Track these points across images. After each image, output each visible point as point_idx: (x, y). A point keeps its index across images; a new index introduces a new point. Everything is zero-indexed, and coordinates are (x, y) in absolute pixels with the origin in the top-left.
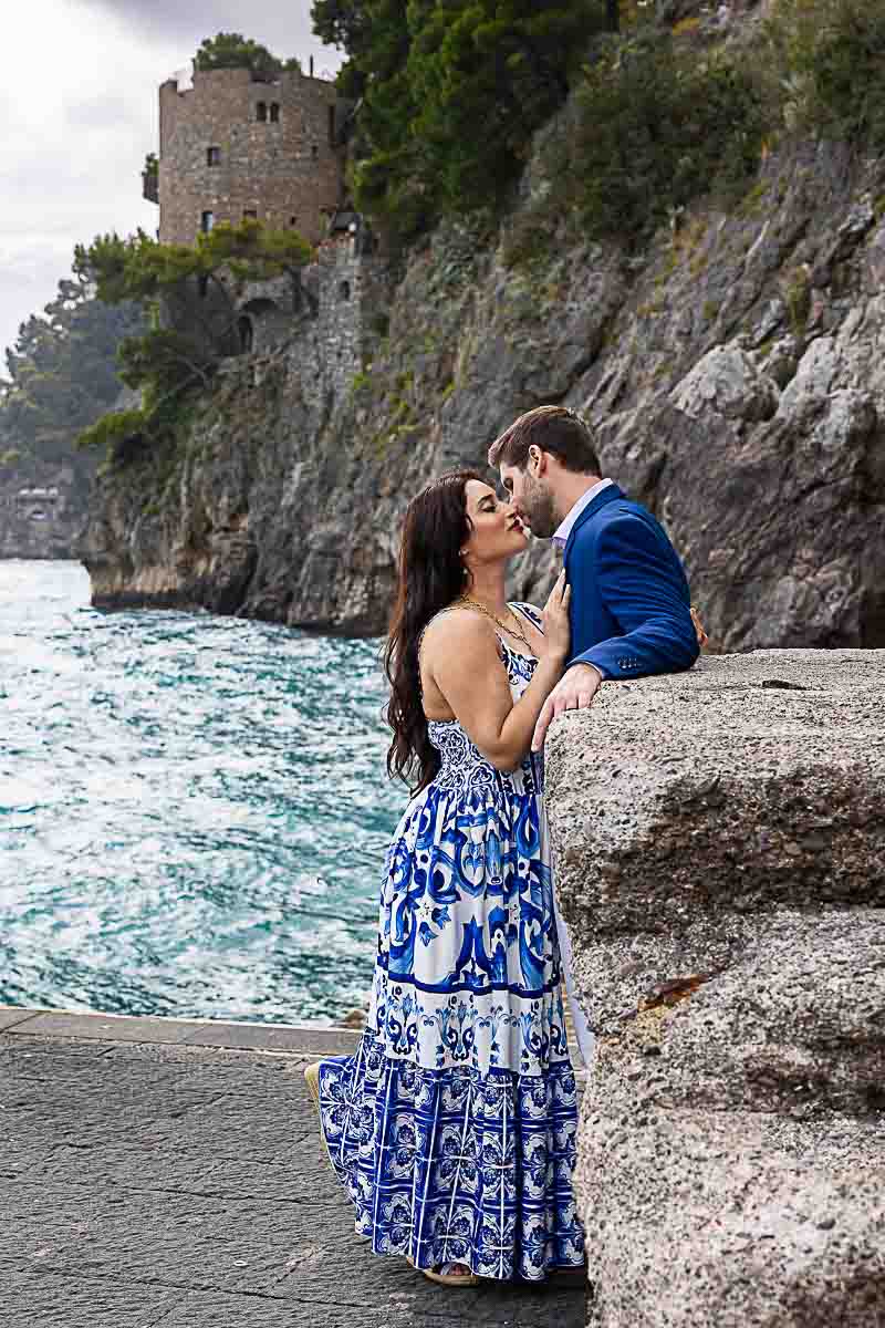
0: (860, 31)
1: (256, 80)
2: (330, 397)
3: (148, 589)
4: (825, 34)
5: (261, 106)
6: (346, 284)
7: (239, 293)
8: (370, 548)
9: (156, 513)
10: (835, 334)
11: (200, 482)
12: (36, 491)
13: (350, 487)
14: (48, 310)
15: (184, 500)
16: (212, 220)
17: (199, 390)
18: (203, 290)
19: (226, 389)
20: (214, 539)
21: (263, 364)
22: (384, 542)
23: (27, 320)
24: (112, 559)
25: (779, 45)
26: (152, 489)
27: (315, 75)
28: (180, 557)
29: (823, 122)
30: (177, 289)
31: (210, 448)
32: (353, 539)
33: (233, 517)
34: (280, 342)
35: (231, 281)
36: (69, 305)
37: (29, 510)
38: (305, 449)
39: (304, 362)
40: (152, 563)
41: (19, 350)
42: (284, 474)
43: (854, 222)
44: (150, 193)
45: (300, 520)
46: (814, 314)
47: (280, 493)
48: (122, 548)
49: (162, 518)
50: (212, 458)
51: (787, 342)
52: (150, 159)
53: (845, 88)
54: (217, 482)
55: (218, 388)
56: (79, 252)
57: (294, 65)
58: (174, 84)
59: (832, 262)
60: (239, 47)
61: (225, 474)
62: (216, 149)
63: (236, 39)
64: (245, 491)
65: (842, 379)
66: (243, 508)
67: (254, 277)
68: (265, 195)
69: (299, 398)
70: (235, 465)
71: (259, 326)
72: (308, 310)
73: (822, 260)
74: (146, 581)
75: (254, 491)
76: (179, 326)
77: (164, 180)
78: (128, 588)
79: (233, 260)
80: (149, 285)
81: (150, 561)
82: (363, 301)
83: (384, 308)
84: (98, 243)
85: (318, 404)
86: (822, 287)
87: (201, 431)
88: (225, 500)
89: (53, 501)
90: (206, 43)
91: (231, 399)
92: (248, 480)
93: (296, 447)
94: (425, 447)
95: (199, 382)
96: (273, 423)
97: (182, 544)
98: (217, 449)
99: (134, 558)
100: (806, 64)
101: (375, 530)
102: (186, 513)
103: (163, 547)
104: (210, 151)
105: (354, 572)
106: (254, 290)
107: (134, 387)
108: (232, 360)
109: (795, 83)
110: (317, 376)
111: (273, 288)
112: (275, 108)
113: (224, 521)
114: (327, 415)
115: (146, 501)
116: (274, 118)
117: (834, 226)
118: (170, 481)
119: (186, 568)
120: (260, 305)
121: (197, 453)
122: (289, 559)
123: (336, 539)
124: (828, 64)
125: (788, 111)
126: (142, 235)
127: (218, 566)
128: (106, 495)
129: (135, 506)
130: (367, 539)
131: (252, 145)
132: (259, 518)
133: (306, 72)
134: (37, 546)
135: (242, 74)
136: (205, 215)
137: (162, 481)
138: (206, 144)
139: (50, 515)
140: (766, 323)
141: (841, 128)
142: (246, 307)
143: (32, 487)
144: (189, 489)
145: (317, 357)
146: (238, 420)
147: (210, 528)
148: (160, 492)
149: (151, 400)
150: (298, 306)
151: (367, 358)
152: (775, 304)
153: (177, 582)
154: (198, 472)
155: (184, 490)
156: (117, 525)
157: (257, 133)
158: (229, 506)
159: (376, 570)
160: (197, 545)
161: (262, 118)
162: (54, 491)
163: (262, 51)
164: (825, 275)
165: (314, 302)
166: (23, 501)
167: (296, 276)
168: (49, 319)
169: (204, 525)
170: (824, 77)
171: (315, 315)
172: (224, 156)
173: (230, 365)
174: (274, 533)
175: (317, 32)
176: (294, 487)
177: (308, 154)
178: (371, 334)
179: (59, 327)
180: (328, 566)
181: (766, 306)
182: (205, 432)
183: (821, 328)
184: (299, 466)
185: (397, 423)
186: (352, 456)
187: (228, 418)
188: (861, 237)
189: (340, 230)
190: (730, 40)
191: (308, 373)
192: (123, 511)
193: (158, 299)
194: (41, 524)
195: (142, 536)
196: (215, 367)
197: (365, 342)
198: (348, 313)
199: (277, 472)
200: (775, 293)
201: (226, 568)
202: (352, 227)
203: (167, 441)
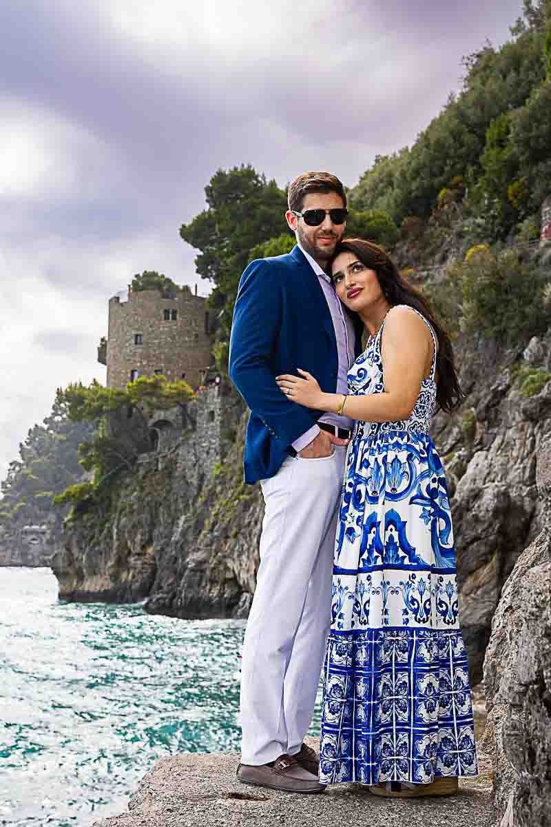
0: (502, 278)
1: (164, 297)
2: (202, 477)
3: (92, 590)
4: (482, 280)
5: (166, 312)
6: (212, 413)
7: (151, 417)
8: (222, 568)
9: (98, 544)
10: (488, 450)
11: (125, 526)
12: (34, 527)
13: (211, 531)
14: (45, 421)
15: (115, 537)
16: (136, 374)
17: (125, 472)
18: (130, 415)
19: (142, 472)
20: (132, 560)
21: (163, 457)
22: (230, 564)
23: (32, 427)
24: (71, 571)
25: (456, 285)
26: (97, 530)
27: (198, 295)
28: (111, 571)
29: (481, 327)
30: (115, 414)
31: (131, 506)
32: (213, 562)
33: (143, 547)
34: (174, 445)
35: (146, 410)
36: (58, 419)
37: (30, 537)
38: (187, 506)
39: (186, 457)
40: (95, 574)
41: (28, 444)
42: (174, 522)
43: (499, 385)
44: (102, 359)
45: (182, 550)
46: (478, 437)
47: (171, 533)
48: (77, 565)
49: (102, 546)
50: (132, 512)
51: (463, 452)
52: (103, 340)
53: (493, 310)
54: (134, 526)
55: (138, 471)
56: (59, 393)
57: (186, 289)
58: (117, 299)
59: (488, 408)
60: (156, 279)
61: (139, 522)
62: (140, 335)
63: (155, 274)
64: (151, 532)
65: (492, 476)
66: (149, 542)
67: (159, 408)
68: (168, 361)
69: (184, 477)
70: (145, 516)
71: (162, 435)
72: (190, 427)
73: (482, 406)
74: (91, 585)
75: (156, 532)
76: (116, 436)
77: (110, 352)
78: (80, 588)
79: (148, 398)
80: (99, 412)
81: (94, 572)
82: (222, 422)
83: (234, 426)
84: (70, 387)
85: (195, 481)
86: (482, 421)
87: (127, 496)
88: (139, 537)
89: (44, 533)
90: (137, 276)
91: (144, 477)
92: (153, 525)
93: (181, 506)
94: (255, 508)
95: (125, 467)
96: (168, 492)
97: (112, 563)
98: (135, 507)
99: (85, 571)
100: (470, 296)
101: (224, 557)
102: (116, 544)
103: (102, 564)
104: (137, 336)
105: (213, 582)
106: (160, 415)
107: (88, 469)
108: (145, 455)
109: (465, 306)
110: (195, 465)
111: (172, 414)
112: (174, 313)
113: (138, 549)
114: (200, 488)
115: (92, 537)
116: (174, 318)
117: (489, 386)
118: (107, 525)
119: (115, 577)
120: (163, 424)
121: (123, 509)
122: (175, 573)
123: (204, 562)
124: (483, 296)
125: (462, 322)
126: (95, 383)
127: (134, 576)
128: (70, 533)
129: (87, 540)
130: (220, 562)
131: (162, 333)
132: (159, 548)
133: (193, 293)
134: (33, 559)
135: (157, 293)
136: (133, 372)
137: (102, 525)
138: (134, 332)
139: (41, 540)
140: (451, 441)
141: (490, 332)
142: (156, 424)
143: (31, 524)
144: (119, 530)
145: (195, 455)
146: (147, 490)
147: (130, 553)
148: (101, 531)
149: (97, 477)
150: (184, 425)
151: (224, 455)
152: (456, 430)
153: (109, 585)
154: (123, 520)
155: (115, 531)
156: (75, 551)
157: (165, 326)
158: (142, 540)
159: (226, 581)
160: (121, 563)
161: (167, 318)
162: (44, 527)
163: (169, 281)
164: (484, 414)
165: (194, 422)
166: (26, 532)
167: (184, 407)
168: (46, 427)
169: (126, 552)
170: (481, 304)
171: (194, 430)
172: (144, 339)
173: (144, 458)
174: (167, 557)
175: (198, 272)
176: (179, 530)
177: (193, 338)
178: (226, 441)
179: (51, 432)
180: (197, 578)
181: (450, 432)
182: (129, 496)
183: (483, 446)
184: (183, 518)
185: (239, 494)
186: (213, 513)
187: (142, 489)
188: (504, 393)
189: (210, 381)
190: (429, 281)
191: (190, 463)
192: (78, 542)
193: (104, 419)
194: (36, 547)
195: (89, 557)
196: (136, 458)
197: (223, 446)
198: (213, 429)
199: (170, 521)
200: (454, 424)
201: (139, 577)
202: (218, 380)
203: (106, 502)
